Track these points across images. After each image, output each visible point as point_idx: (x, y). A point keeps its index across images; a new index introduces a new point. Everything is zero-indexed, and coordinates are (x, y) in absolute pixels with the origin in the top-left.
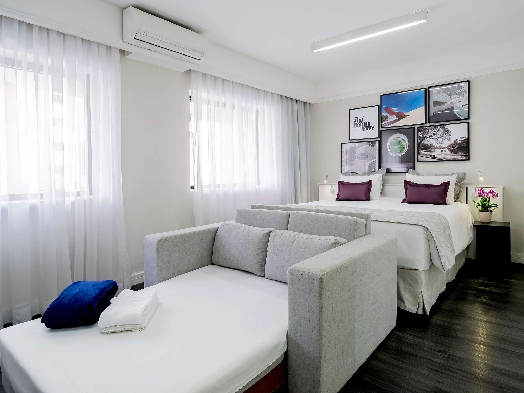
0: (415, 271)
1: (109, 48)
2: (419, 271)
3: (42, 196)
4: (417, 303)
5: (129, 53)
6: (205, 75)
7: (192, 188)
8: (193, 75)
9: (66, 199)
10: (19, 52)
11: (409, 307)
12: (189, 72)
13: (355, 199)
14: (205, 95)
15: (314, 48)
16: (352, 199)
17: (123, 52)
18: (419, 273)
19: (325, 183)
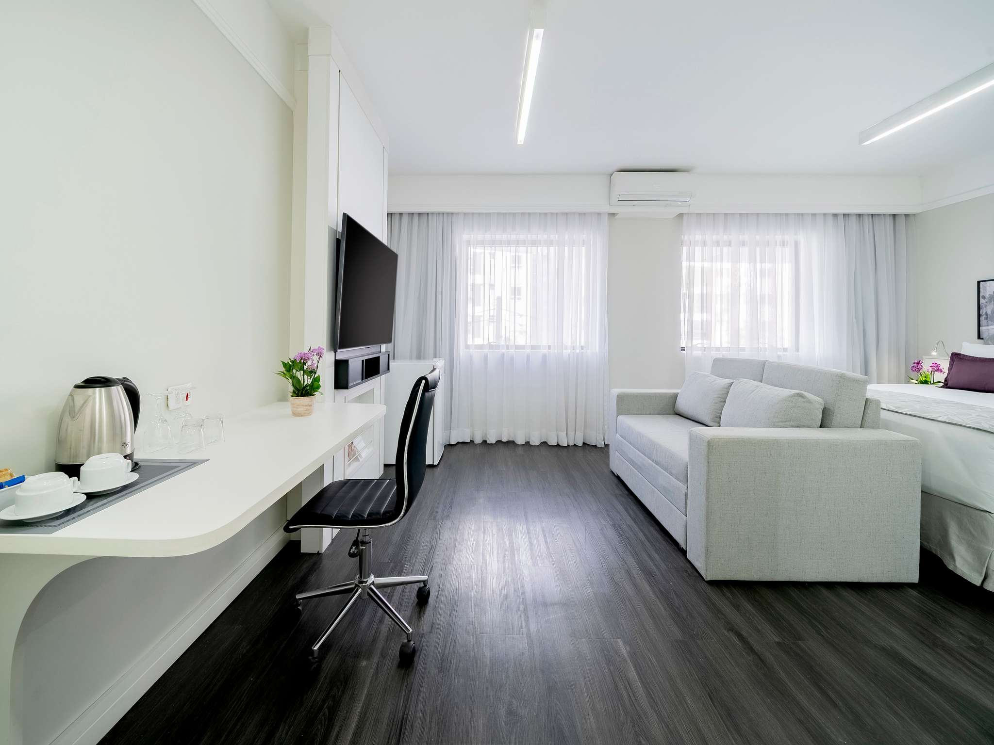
0: (982, 513)
1: (599, 214)
2: (991, 514)
3: (549, 347)
4: (982, 569)
5: (617, 214)
6: (699, 215)
7: (683, 349)
8: (685, 217)
9: (564, 351)
10: (539, 236)
11: (965, 571)
12: (681, 215)
13: (983, 389)
14: (698, 237)
15: (861, 141)
16: (978, 388)
17: (613, 215)
18: (990, 518)
19: (934, 356)
